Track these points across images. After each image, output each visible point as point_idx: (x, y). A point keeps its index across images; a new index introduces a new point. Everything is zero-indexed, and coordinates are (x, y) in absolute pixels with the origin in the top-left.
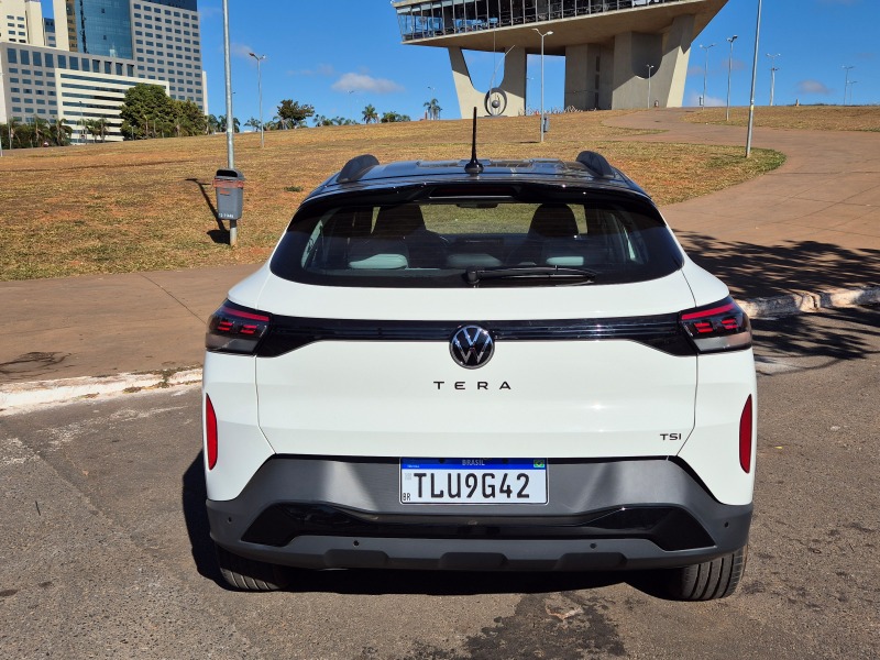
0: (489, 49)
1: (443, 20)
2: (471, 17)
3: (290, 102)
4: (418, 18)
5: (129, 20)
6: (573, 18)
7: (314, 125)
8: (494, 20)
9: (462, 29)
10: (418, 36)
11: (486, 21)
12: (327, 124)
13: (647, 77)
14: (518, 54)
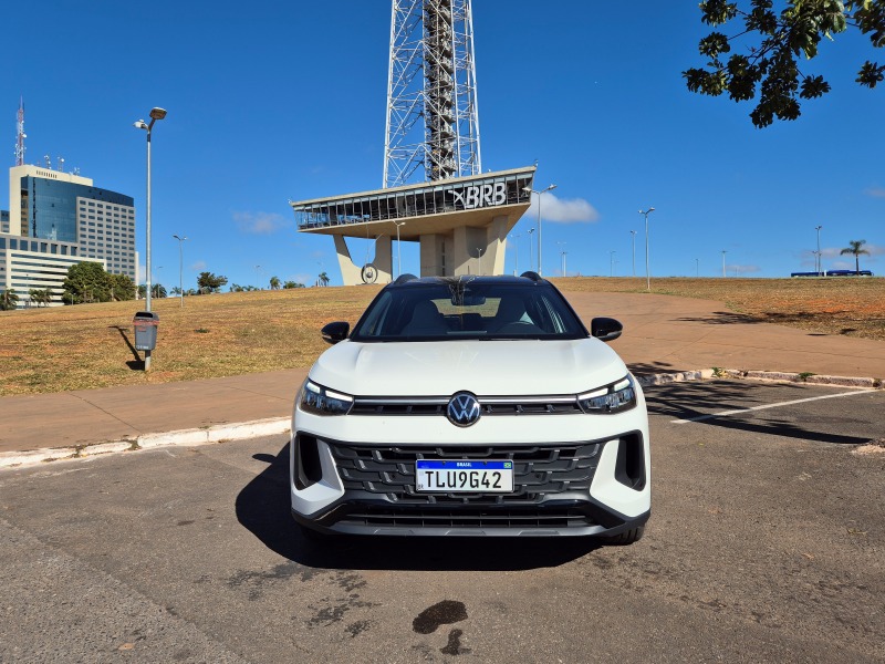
1: (329, 216)
2: (350, 213)
3: (208, 274)
4: (310, 214)
5: (75, 212)
6: (423, 216)
7: (227, 291)
8: (367, 216)
10: (310, 226)
11: (361, 216)
13: (477, 257)
14: (385, 240)
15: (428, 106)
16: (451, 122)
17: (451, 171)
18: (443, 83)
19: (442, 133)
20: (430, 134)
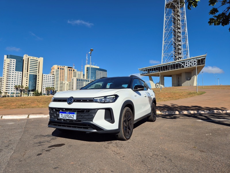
1: (147, 71)
4: (143, 71)
5: (96, 74)
10: (143, 74)
11: (156, 71)
15: (174, 42)
16: (180, 45)
17: (180, 58)
18: (178, 36)
19: (178, 49)
20: (174, 49)
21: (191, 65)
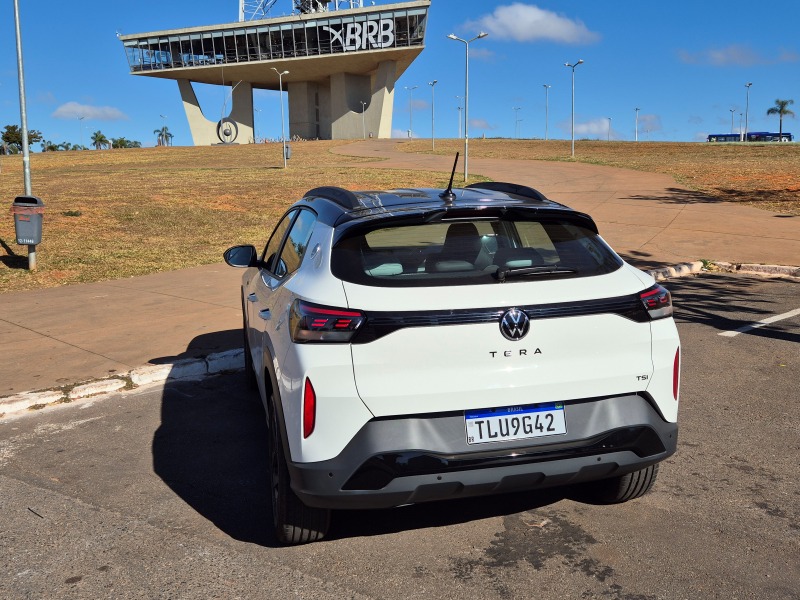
0: (219, 83)
1: (170, 54)
2: (198, 52)
3: (14, 128)
4: (145, 51)
6: (293, 59)
7: (40, 150)
8: (221, 56)
9: (191, 64)
10: (147, 67)
11: (212, 56)
12: (53, 148)
13: (360, 111)
14: (245, 88)
21: (372, 40)
